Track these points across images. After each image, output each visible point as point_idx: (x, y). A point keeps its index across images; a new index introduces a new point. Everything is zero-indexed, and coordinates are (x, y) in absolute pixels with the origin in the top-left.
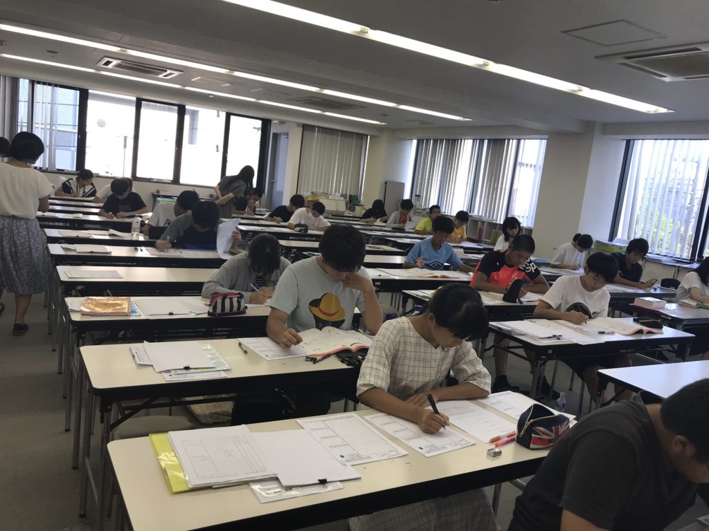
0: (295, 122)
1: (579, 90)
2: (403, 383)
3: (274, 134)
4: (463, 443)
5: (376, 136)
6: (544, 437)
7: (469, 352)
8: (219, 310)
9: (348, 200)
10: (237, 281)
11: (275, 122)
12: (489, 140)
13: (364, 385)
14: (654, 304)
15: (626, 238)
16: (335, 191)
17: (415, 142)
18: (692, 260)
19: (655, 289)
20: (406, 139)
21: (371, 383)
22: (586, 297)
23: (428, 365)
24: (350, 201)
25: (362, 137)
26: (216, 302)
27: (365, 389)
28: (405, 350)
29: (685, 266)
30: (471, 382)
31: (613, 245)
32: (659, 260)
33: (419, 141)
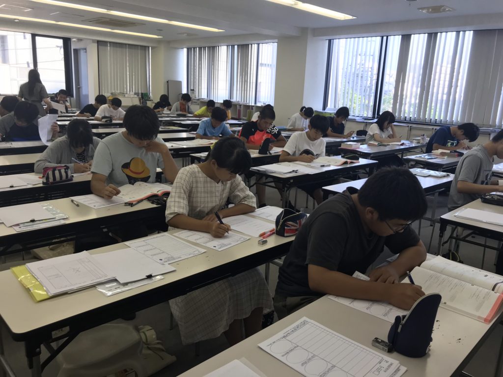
0: (90, 39)
1: (295, 4)
2: (198, 209)
3: (74, 50)
4: (242, 239)
5: (156, 47)
6: (293, 228)
7: (240, 183)
8: (51, 180)
9: (140, 97)
10: (61, 158)
11: (74, 40)
12: (238, 46)
13: (171, 214)
14: (353, 146)
15: (333, 107)
16: (130, 91)
17: (185, 50)
18: (373, 118)
19: (353, 138)
20: (179, 48)
21: (175, 211)
22: (311, 145)
23: (214, 195)
24: (142, 97)
25: (145, 48)
26: (48, 174)
27: (172, 216)
28: (197, 187)
29: (370, 121)
30: (243, 202)
31: (325, 113)
32: (355, 119)
33: (188, 49)
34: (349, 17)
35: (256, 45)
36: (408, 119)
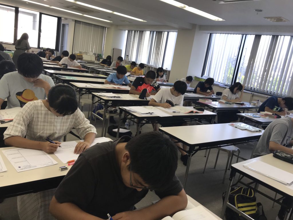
0: (71, 19)
1: (184, 7)
3: (63, 24)
5: (110, 28)
9: (97, 56)
11: (63, 18)
12: (156, 32)
15: (207, 76)
16: (91, 52)
17: (127, 31)
19: (213, 96)
20: (122, 30)
25: (103, 28)
27: (8, 136)
31: (202, 78)
32: (218, 85)
33: (128, 31)
34: (221, 20)
35: (167, 32)
36: (253, 89)
